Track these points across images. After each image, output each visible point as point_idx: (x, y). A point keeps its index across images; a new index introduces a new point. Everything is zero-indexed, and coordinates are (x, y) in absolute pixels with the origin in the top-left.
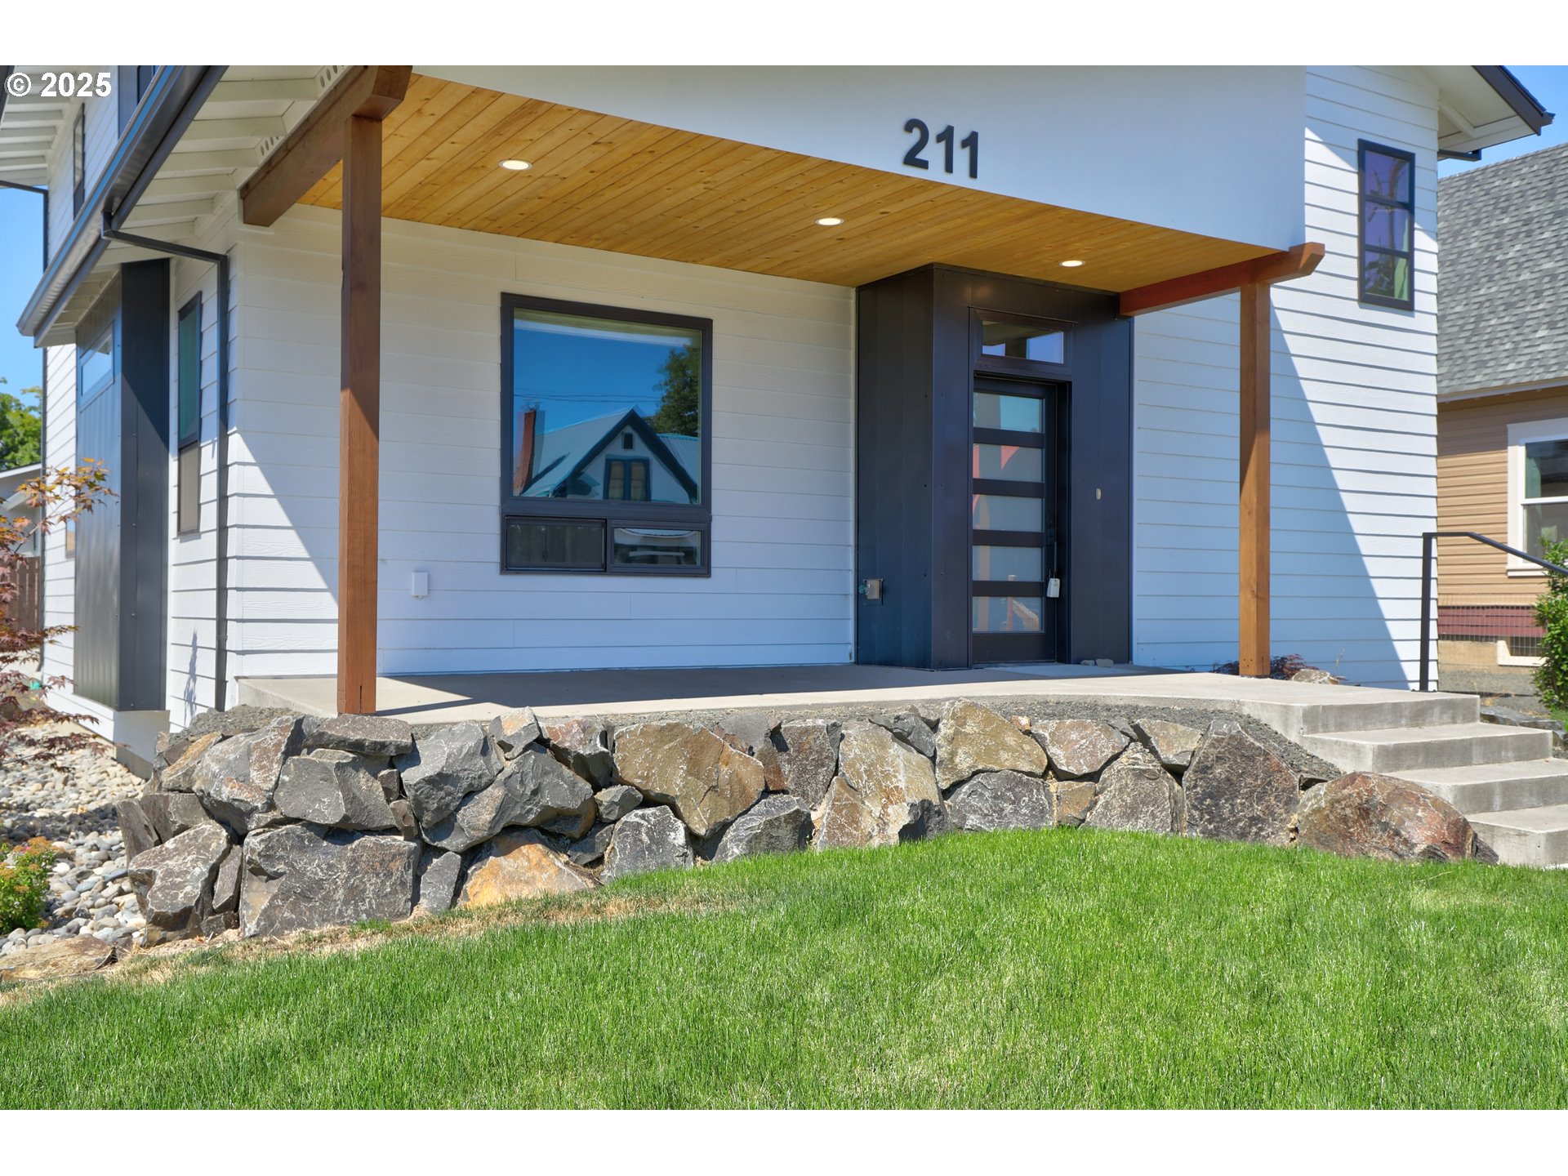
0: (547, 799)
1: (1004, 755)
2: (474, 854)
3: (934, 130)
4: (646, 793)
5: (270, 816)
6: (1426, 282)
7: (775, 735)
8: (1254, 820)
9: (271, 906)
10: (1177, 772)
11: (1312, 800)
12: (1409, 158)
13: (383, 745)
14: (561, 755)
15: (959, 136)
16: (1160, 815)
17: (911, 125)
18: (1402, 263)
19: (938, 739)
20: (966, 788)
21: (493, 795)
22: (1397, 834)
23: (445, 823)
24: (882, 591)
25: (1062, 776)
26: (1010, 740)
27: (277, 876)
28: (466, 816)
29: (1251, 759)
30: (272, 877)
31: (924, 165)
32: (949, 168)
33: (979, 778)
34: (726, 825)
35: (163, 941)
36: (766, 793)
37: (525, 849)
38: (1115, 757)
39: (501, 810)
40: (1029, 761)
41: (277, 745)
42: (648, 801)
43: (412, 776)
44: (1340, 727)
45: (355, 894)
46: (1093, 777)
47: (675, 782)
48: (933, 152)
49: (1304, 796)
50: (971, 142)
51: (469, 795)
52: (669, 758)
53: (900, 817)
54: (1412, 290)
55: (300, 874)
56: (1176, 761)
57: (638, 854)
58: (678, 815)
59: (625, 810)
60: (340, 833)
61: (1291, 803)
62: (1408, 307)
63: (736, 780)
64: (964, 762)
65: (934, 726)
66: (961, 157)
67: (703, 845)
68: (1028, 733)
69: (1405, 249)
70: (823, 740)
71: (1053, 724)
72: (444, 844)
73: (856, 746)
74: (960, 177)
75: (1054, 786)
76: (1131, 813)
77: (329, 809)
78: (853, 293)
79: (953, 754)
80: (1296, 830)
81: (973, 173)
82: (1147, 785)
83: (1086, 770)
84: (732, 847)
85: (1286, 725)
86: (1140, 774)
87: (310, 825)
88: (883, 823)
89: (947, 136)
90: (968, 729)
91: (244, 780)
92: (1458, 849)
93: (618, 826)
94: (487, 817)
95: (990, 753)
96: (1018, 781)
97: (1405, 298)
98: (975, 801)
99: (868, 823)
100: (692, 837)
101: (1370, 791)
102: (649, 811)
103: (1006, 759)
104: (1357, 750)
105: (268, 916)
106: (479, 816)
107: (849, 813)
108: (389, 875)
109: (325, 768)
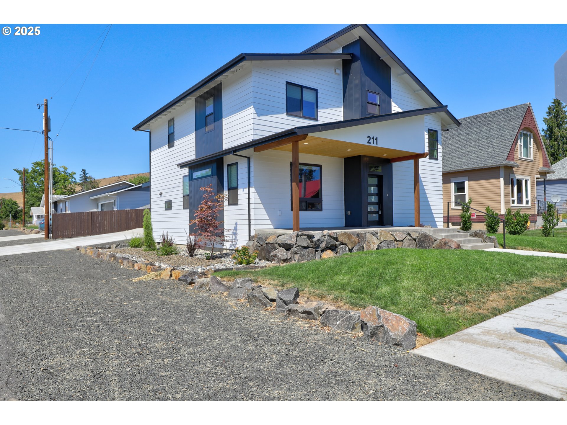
0: (331, 243)
1: (388, 238)
2: (322, 251)
3: (371, 138)
4: (342, 243)
5: (296, 245)
6: (440, 154)
7: (358, 234)
8: (428, 246)
9: (299, 258)
10: (415, 240)
11: (436, 243)
12: (437, 131)
13: (311, 235)
14: (331, 237)
15: (375, 138)
16: (413, 246)
17: (368, 137)
18: (435, 151)
19: (378, 235)
20: (383, 243)
21: (324, 243)
22: (450, 246)
23: (318, 247)
24: (351, 213)
25: (397, 241)
26: (389, 235)
27: (299, 254)
28: (321, 245)
29: (427, 237)
30: (298, 254)
31: (370, 143)
32: (374, 143)
33: (385, 241)
34: (354, 247)
35: (283, 263)
36: (358, 243)
37: (328, 250)
38: (405, 238)
39: (326, 245)
40: (392, 239)
41: (295, 235)
42: (343, 244)
43: (314, 239)
44: (438, 233)
45: (309, 256)
46: (402, 241)
47: (346, 241)
48: (371, 141)
49: (435, 242)
50: (377, 139)
51: (322, 242)
52: (345, 238)
53: (376, 247)
54: (438, 156)
55: (301, 254)
56: (415, 238)
57: (343, 252)
58: (347, 246)
59: (340, 245)
60: (306, 248)
61: (433, 243)
62: (437, 159)
63: (354, 241)
64: (382, 239)
65: (377, 233)
66: (375, 141)
67: (350, 250)
68: (391, 234)
69: (436, 148)
70: (364, 235)
71: (395, 233)
72: (318, 250)
73: (368, 236)
74: (375, 145)
75: (396, 242)
76: (409, 246)
77: (305, 244)
78: (343, 159)
79: (380, 238)
80: (434, 247)
81: (377, 144)
82: (411, 242)
83: (401, 240)
84: (355, 250)
85: (430, 233)
86: (410, 240)
87: (302, 247)
88: (374, 248)
89: (373, 138)
90: (382, 234)
91: (291, 240)
92: (459, 248)
93: (339, 247)
94: (324, 246)
95: (386, 238)
96: (390, 242)
97: (436, 157)
98: (384, 245)
99: (372, 248)
100: (349, 249)
101: (446, 241)
102: (343, 245)
103: (388, 239)
104: (442, 236)
105: (298, 259)
106: (323, 245)
107: (369, 246)
108: (313, 254)
109: (304, 238)
